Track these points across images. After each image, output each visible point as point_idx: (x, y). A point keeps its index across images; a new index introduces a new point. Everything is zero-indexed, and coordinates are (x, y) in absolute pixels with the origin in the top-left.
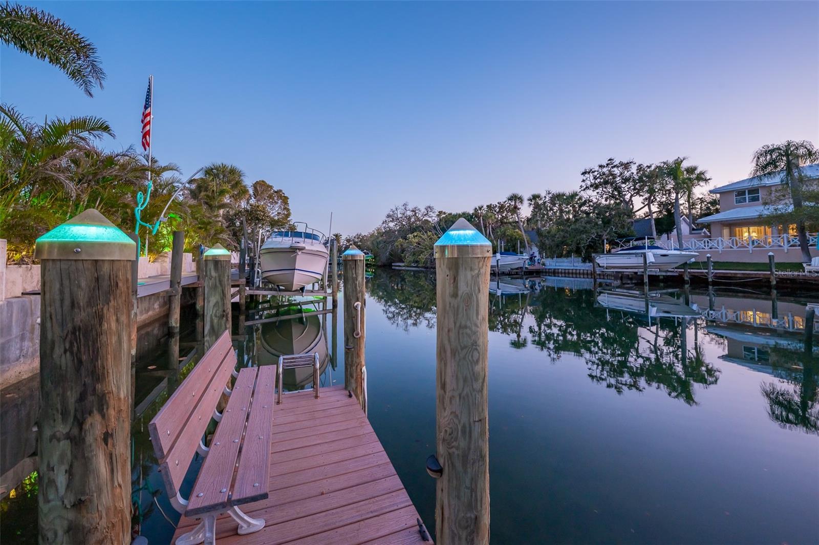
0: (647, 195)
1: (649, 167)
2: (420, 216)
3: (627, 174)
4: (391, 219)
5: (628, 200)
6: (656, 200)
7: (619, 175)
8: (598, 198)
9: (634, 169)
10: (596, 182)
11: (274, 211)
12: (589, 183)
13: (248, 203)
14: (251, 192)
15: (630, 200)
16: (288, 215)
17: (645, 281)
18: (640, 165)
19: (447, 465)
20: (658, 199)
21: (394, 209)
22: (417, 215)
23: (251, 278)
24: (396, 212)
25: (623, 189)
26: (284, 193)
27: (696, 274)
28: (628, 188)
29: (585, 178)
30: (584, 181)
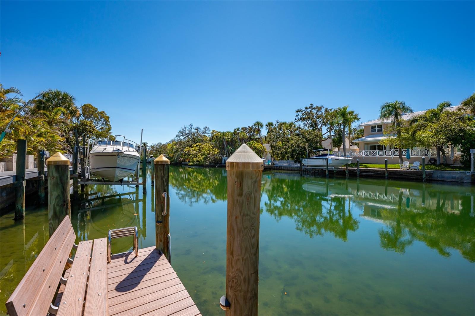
0: (329, 126)
1: (331, 110)
2: (200, 133)
3: (319, 113)
4: (182, 134)
5: (319, 128)
6: (334, 129)
7: (315, 113)
8: (304, 126)
9: (323, 111)
10: (304, 117)
11: (98, 126)
12: (300, 118)
13: (78, 119)
14: (80, 112)
15: (321, 128)
16: (109, 129)
17: (327, 174)
18: (326, 109)
19: (233, 301)
20: (335, 128)
21: (184, 128)
22: (199, 132)
23: (82, 173)
24: (185, 130)
25: (317, 121)
26: (106, 114)
27: (352, 170)
28: (320, 121)
29: (297, 114)
30: (297, 116)
